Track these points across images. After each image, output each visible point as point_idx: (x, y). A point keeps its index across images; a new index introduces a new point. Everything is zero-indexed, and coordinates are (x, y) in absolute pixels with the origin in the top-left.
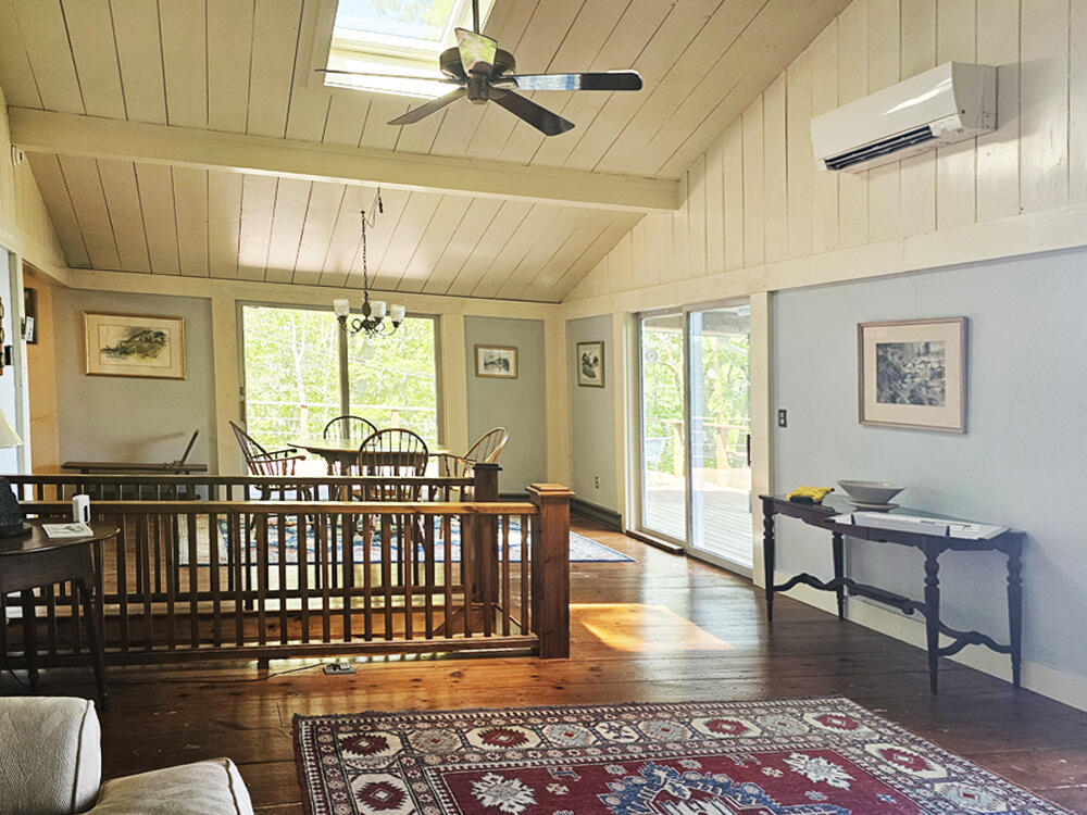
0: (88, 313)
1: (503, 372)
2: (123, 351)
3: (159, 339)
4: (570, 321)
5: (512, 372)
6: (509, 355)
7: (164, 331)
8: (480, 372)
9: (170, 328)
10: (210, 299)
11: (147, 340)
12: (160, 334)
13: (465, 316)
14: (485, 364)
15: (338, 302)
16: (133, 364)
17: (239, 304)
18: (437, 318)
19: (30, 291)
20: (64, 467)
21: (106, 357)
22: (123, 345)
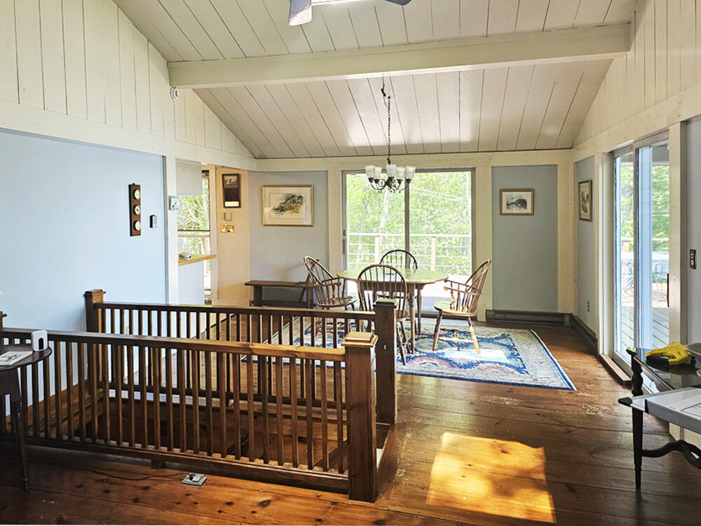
0: (264, 186)
1: (523, 211)
2: (281, 209)
3: (300, 200)
4: (577, 163)
5: (529, 210)
6: (527, 196)
7: (303, 195)
8: (503, 212)
9: (306, 193)
10: (327, 171)
11: (294, 202)
12: (300, 197)
13: (492, 167)
14: (508, 205)
15: (368, 168)
16: (287, 217)
17: (344, 173)
18: (473, 170)
19: (238, 175)
20: (246, 284)
21: (273, 214)
22: (282, 205)
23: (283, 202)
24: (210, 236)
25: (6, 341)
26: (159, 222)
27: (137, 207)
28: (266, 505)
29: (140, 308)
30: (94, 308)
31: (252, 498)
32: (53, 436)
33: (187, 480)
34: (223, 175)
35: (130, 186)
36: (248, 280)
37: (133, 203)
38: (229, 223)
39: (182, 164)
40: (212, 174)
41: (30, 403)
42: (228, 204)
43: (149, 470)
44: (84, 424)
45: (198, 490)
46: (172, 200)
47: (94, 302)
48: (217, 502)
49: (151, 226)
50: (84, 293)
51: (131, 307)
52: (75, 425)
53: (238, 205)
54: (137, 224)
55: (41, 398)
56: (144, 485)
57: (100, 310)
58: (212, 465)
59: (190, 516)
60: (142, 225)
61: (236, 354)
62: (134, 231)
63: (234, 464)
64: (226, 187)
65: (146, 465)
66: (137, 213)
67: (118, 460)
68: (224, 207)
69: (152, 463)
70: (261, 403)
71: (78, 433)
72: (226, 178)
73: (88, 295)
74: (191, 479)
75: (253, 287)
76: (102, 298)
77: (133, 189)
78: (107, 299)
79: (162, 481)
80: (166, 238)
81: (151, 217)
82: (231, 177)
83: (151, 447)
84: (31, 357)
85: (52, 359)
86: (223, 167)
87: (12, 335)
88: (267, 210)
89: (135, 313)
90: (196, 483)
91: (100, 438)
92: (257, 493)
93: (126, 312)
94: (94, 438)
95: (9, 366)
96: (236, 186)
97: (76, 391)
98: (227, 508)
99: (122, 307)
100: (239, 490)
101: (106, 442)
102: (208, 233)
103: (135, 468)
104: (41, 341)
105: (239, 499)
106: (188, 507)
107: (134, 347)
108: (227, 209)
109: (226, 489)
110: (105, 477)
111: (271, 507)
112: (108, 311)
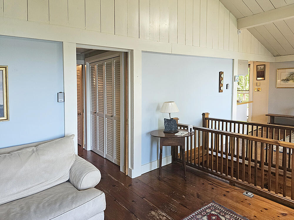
0: (279, 69)
2: (287, 80)
16: (290, 84)
19: (264, 65)
20: (266, 115)
21: (282, 83)
22: (287, 78)
23: (289, 76)
24: (249, 93)
25: (179, 128)
26: (230, 87)
27: (222, 81)
28: (285, 216)
29: (223, 121)
30: (205, 119)
31: (277, 210)
32: (193, 164)
33: (245, 193)
34: (257, 66)
35: (220, 72)
36: (267, 114)
37: (221, 79)
38: (259, 87)
39: (240, 62)
40: (252, 66)
41: (186, 150)
42: (258, 79)
43: (228, 185)
44: (204, 161)
45: (251, 199)
46: (236, 77)
47: (206, 117)
48: (259, 207)
49: (227, 89)
50: (202, 114)
51: (219, 120)
52: (200, 161)
53: (264, 79)
54: (222, 88)
55: (189, 149)
56: (227, 191)
57: (207, 120)
58: (257, 190)
59: (248, 208)
60: (224, 88)
61: (271, 144)
62: (220, 90)
63: (267, 193)
64: (258, 71)
65: (227, 183)
66: (222, 83)
67: (216, 178)
68: (257, 80)
69: (230, 183)
70: (283, 171)
71: (201, 164)
72: (258, 67)
73: (204, 114)
74: (247, 193)
75: (270, 116)
76: (208, 116)
77: (221, 73)
78: (210, 116)
79: (234, 191)
80: (232, 94)
81: (227, 85)
82: (261, 66)
83: (229, 176)
84: (188, 134)
85: (193, 136)
86: (257, 62)
87: (181, 126)
88: (279, 81)
89: (221, 123)
90: (249, 196)
91: (209, 168)
92: (280, 209)
93: (217, 122)
94: (207, 167)
95: (182, 136)
96: (263, 70)
97: (197, 149)
98: (265, 211)
99: (216, 120)
100: (271, 205)
101: (212, 170)
102: (248, 92)
103: (223, 183)
104: (191, 129)
105: (270, 209)
106: (246, 205)
107: (224, 136)
108: (258, 81)
109: (264, 203)
110: (212, 183)
111: (287, 217)
112: (210, 121)
